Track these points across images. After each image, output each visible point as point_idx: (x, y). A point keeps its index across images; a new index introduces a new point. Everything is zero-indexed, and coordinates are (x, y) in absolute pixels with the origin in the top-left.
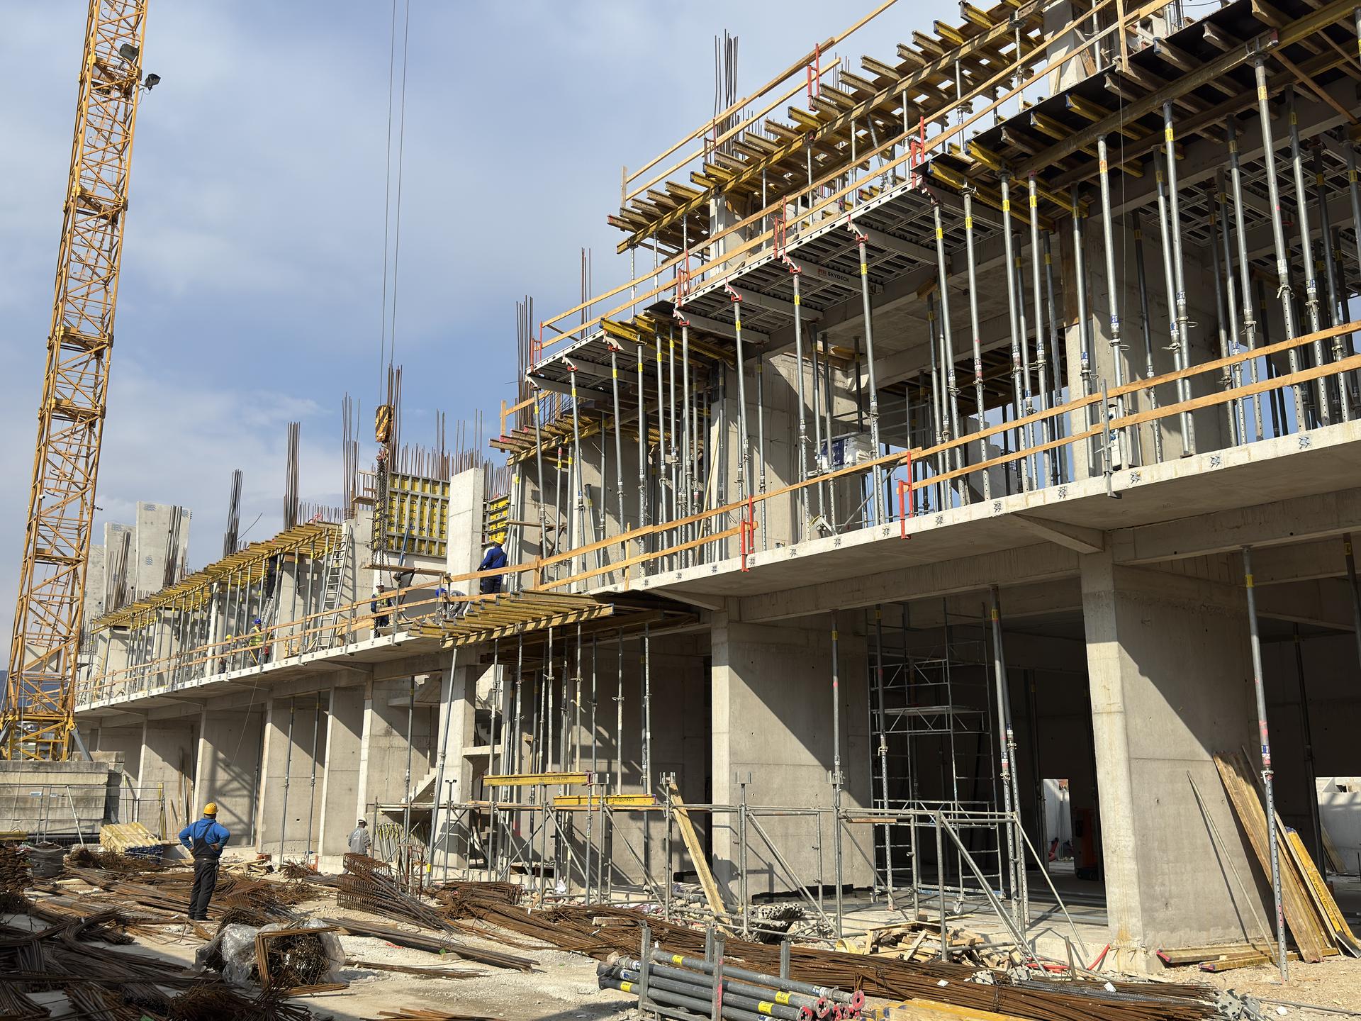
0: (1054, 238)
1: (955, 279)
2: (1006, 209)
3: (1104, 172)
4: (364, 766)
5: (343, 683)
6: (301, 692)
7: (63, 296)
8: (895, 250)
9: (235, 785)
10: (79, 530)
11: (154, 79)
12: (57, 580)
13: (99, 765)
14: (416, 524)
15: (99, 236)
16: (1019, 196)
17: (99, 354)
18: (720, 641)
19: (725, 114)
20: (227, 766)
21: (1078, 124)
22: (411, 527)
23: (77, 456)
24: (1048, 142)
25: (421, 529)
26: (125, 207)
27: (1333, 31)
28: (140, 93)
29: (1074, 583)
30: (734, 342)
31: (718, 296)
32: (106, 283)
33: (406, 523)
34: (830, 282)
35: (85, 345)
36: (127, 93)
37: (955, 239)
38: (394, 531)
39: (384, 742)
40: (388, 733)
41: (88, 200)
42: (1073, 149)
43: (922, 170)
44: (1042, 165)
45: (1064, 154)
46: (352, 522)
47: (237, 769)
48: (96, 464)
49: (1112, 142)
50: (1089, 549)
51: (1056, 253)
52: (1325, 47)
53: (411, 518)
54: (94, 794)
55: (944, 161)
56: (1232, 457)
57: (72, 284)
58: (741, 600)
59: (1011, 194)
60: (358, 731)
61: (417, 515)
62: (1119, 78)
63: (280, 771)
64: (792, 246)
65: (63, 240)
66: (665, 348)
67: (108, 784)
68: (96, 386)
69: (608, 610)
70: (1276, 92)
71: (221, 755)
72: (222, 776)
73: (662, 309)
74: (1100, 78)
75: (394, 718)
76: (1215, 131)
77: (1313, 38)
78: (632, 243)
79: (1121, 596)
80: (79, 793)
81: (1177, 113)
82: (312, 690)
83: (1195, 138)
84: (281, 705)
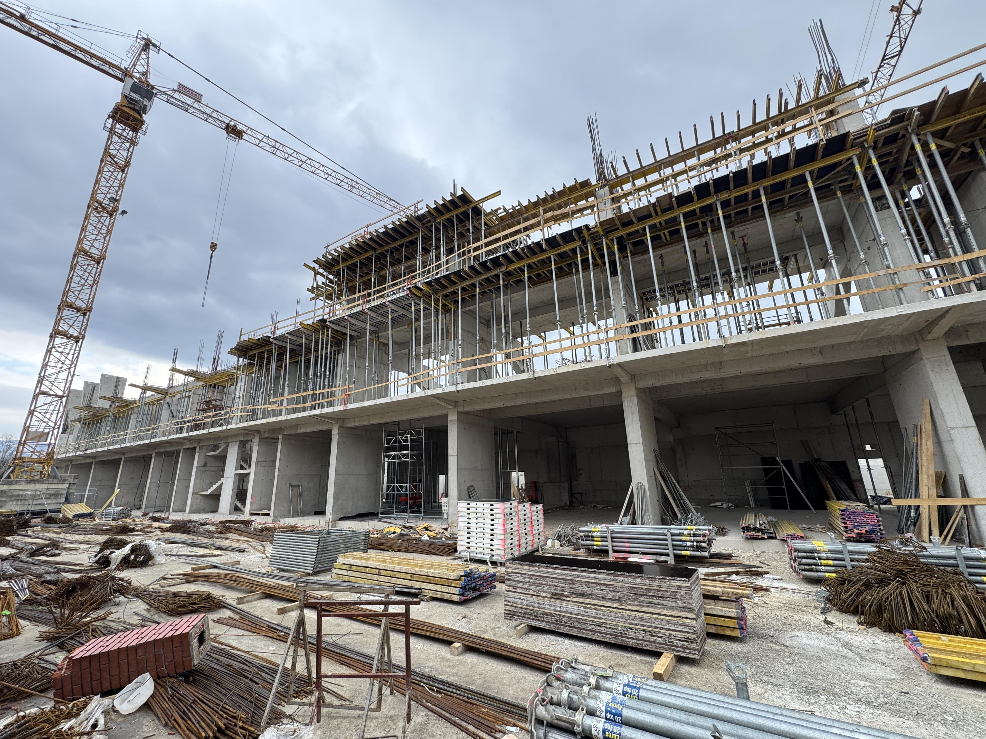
0: (447, 315)
1: (417, 323)
2: (433, 304)
3: (460, 298)
5: (187, 446)
6: (168, 450)
7: (68, 289)
8: (401, 312)
11: (124, 212)
15: (90, 268)
16: (437, 301)
17: (84, 314)
21: (454, 283)
24: (446, 287)
26: (105, 258)
27: (519, 268)
29: (446, 416)
30: (347, 334)
31: (342, 319)
34: (380, 319)
35: (78, 310)
36: (111, 215)
37: (418, 311)
41: (86, 253)
42: (452, 290)
43: (409, 289)
44: (444, 292)
45: (450, 291)
48: (77, 358)
49: (463, 289)
50: (451, 407)
51: (447, 318)
52: (518, 273)
54: (60, 492)
55: (416, 287)
56: (489, 382)
57: (73, 285)
58: (343, 419)
59: (435, 300)
62: (465, 272)
64: (368, 306)
65: (71, 267)
66: (323, 334)
68: (82, 326)
70: (506, 283)
73: (323, 321)
74: (460, 271)
76: (490, 290)
77: (515, 269)
79: (458, 420)
80: (52, 492)
81: (480, 283)
82: (173, 449)
83: (485, 292)
84: (159, 454)
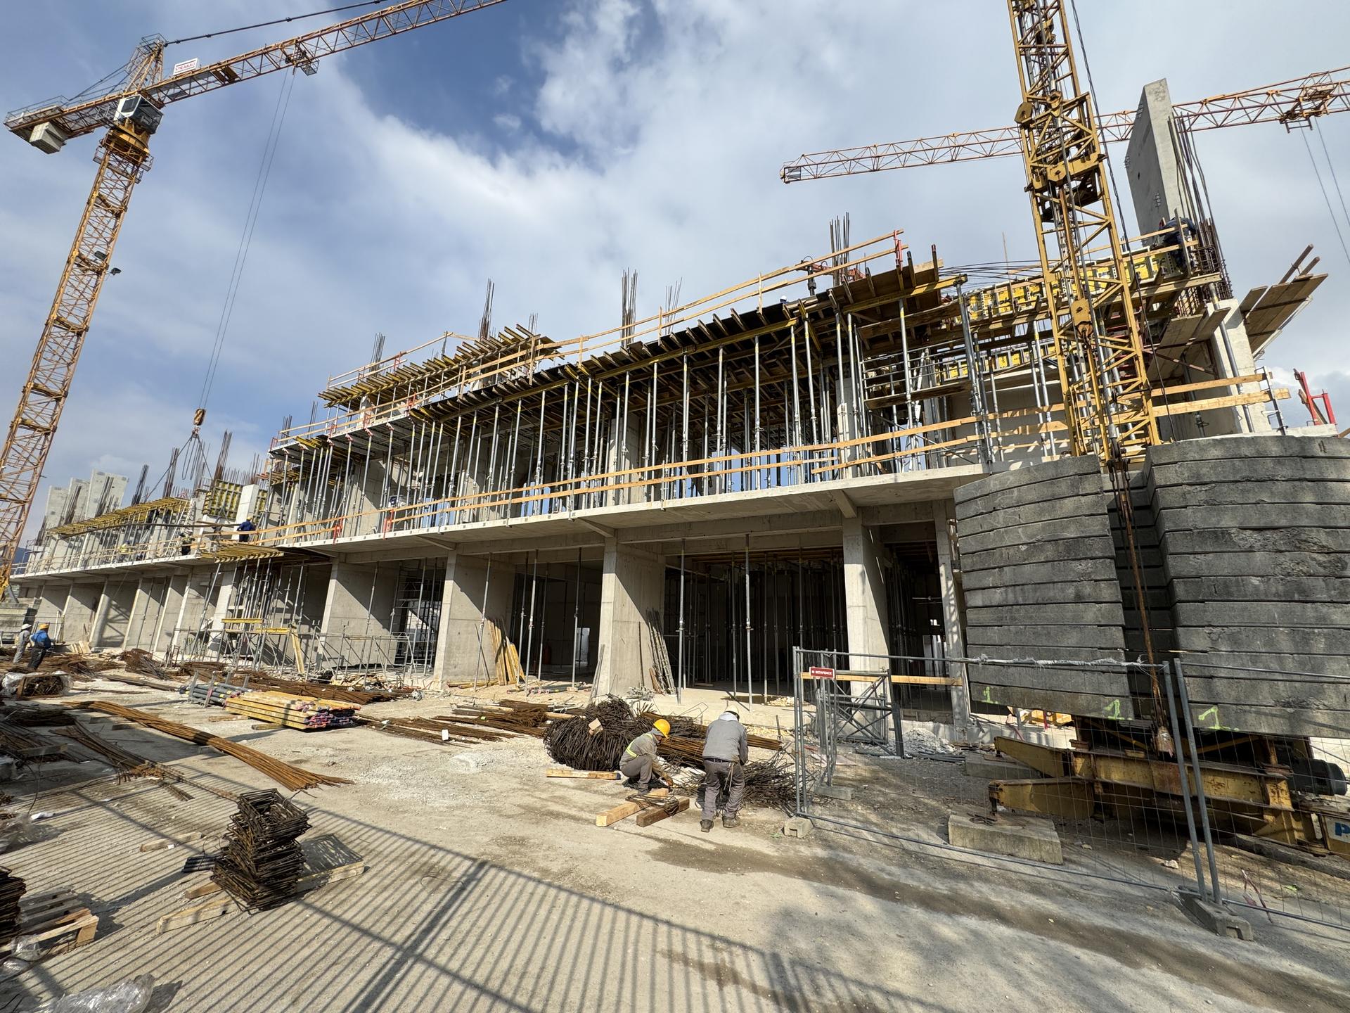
2: (433, 433)
3: (458, 428)
4: (182, 612)
5: (178, 573)
6: (157, 575)
7: (37, 367)
9: (121, 617)
10: (30, 486)
11: (116, 271)
12: (8, 510)
13: (22, 605)
14: (229, 504)
15: (66, 342)
17: (58, 400)
18: (335, 568)
19: (374, 364)
20: (117, 608)
22: (226, 505)
23: (33, 449)
24: (447, 413)
25: (231, 507)
26: (87, 330)
28: (107, 277)
31: (345, 437)
32: (69, 365)
33: (223, 503)
35: (48, 394)
36: (99, 273)
38: (215, 506)
39: (196, 601)
40: (198, 597)
41: (62, 323)
42: (454, 416)
43: (408, 411)
44: (446, 419)
46: (196, 499)
47: (124, 610)
48: (45, 455)
50: (448, 549)
53: (226, 502)
54: (17, 619)
57: (43, 362)
58: (346, 554)
60: (182, 594)
61: (230, 500)
63: (142, 612)
64: (369, 426)
65: (42, 338)
66: (324, 453)
67: (27, 615)
68: (53, 415)
69: (282, 554)
71: (114, 603)
72: (113, 613)
73: (325, 437)
74: (456, 398)
75: (202, 591)
78: (330, 406)
79: (457, 565)
80: (6, 619)
82: (163, 575)
84: (147, 581)
